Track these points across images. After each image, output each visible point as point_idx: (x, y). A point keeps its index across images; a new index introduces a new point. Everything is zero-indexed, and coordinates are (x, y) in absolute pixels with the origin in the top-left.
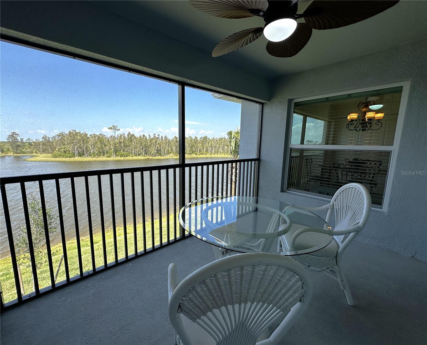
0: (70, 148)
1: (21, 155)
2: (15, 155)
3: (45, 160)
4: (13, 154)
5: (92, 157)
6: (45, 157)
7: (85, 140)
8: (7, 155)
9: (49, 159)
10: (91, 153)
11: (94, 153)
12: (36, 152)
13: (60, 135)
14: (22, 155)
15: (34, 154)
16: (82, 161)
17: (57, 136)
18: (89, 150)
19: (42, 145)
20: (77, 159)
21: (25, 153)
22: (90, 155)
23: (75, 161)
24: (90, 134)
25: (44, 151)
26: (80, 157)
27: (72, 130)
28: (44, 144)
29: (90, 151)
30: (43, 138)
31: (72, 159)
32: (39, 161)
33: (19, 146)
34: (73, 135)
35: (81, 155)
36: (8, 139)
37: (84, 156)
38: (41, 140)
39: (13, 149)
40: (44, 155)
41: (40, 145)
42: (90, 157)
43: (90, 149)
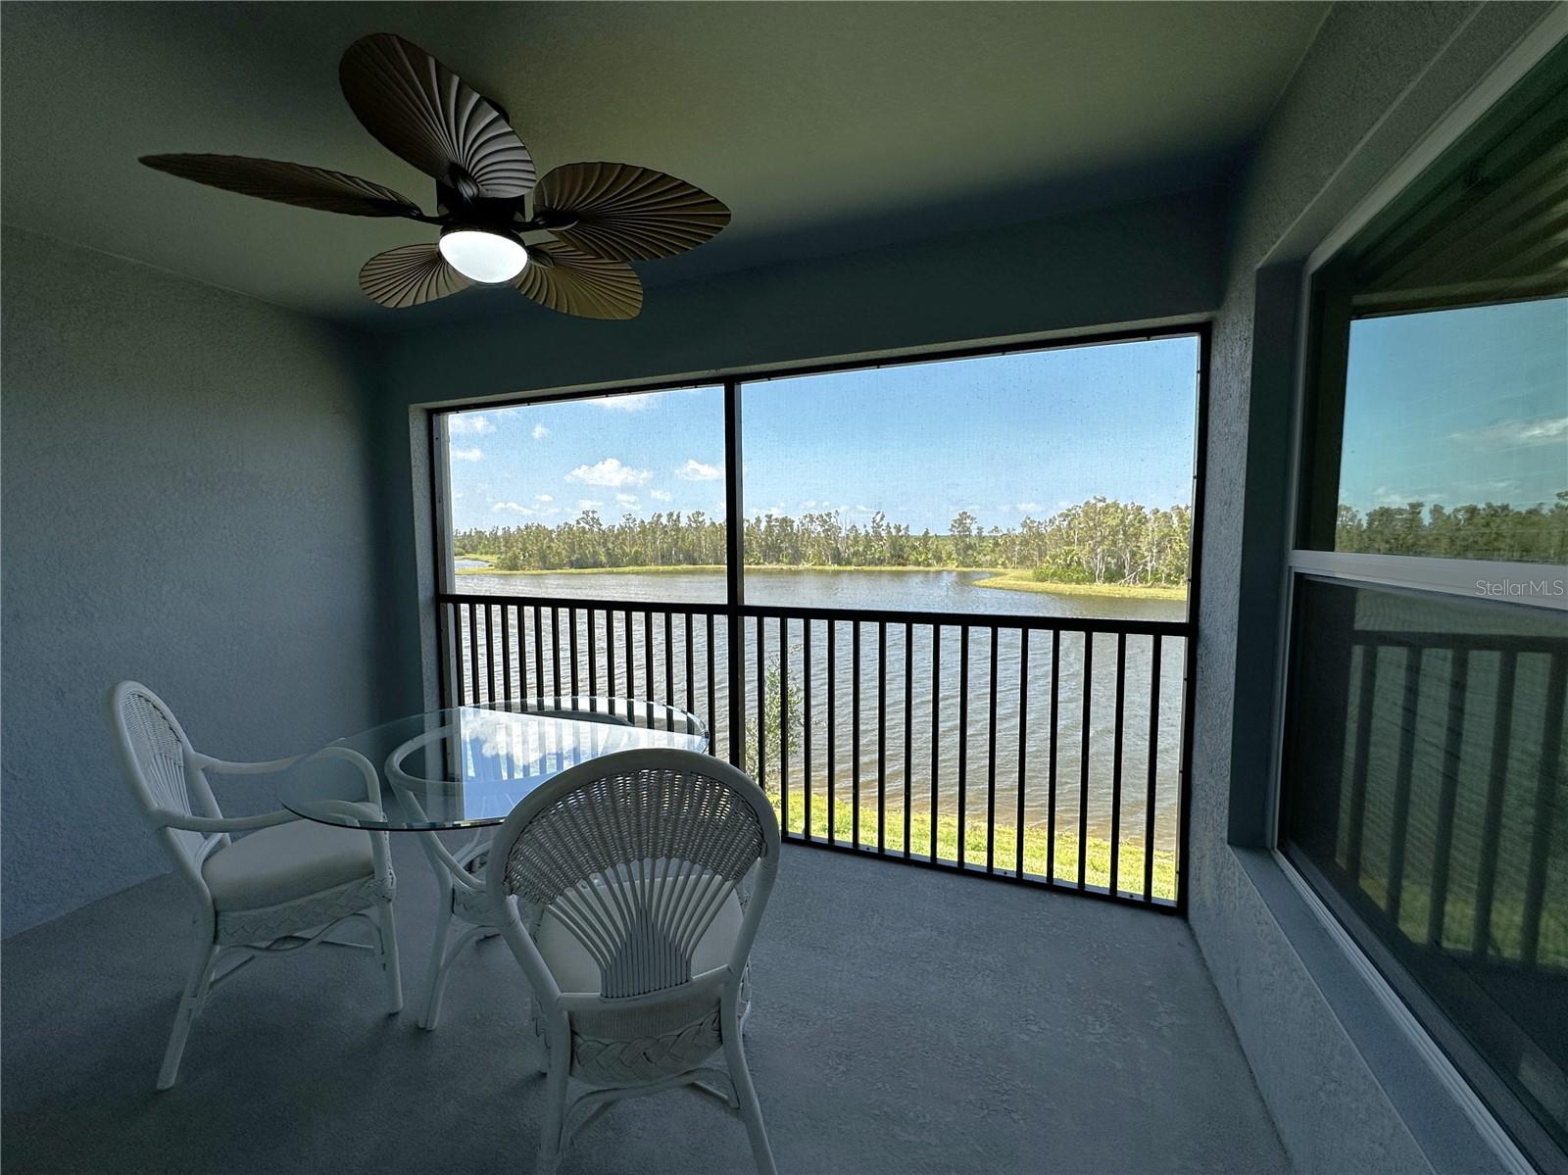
0: (1081, 552)
1: (972, 569)
2: (959, 569)
3: (1014, 587)
4: (957, 567)
5: (1149, 584)
6: (1018, 578)
7: (1132, 529)
8: (945, 568)
9: (1025, 584)
10: (1147, 571)
11: (1155, 572)
12: (1003, 564)
13: (1067, 516)
14: (974, 569)
15: (1000, 569)
16: (1112, 595)
17: (1059, 516)
18: (1139, 562)
19: (1021, 544)
20: (1102, 588)
21: (980, 566)
22: (1143, 580)
23: (1090, 595)
24: (1154, 508)
25: (1023, 561)
26: (1110, 582)
27: (1095, 498)
28: (1025, 542)
29: (1145, 565)
30: (1024, 525)
31: (1083, 589)
32: (1000, 588)
33: (970, 547)
34: (1095, 513)
35: (1112, 576)
36: (951, 530)
37: (1123, 581)
38: (1019, 530)
39: (959, 554)
40: (1020, 572)
41: (1015, 543)
42: (1140, 585)
43: (1144, 557)
